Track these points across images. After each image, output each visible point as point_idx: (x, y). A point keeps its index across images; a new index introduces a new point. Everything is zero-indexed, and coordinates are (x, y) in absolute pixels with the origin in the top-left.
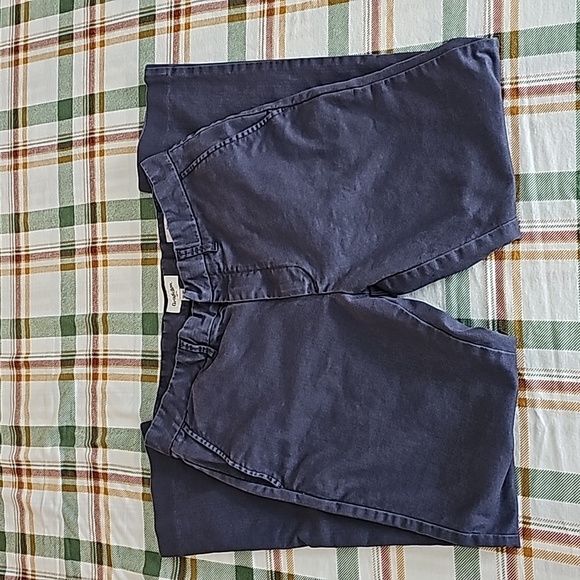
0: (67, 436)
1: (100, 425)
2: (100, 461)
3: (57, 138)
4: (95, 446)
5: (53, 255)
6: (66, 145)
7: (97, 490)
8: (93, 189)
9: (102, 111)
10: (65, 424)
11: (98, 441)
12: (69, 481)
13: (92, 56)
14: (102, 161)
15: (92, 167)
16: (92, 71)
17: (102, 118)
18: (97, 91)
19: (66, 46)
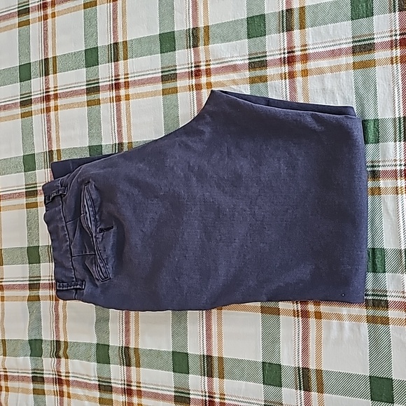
0: (35, 347)
1: (62, 339)
2: (63, 370)
3: (19, 97)
4: (58, 357)
5: (19, 195)
6: (26, 103)
7: (61, 394)
8: (50, 139)
9: (55, 72)
10: (33, 338)
11: (61, 353)
12: (38, 386)
13: (46, 26)
14: (56, 115)
15: (49, 121)
16: (46, 39)
17: (55, 79)
18: (50, 56)
19: (24, 18)
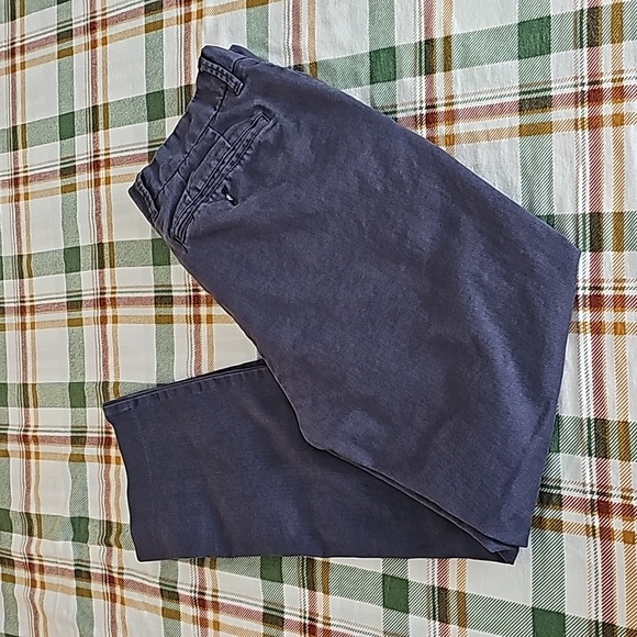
0: (79, 529)
1: (114, 520)
2: (115, 564)
3: (59, 163)
4: (109, 545)
5: (58, 307)
6: (68, 171)
7: (113, 598)
8: (99, 226)
9: (106, 127)
10: (77, 515)
11: (112, 540)
12: (83, 584)
13: (94, 57)
14: (108, 190)
15: (98, 199)
16: (94, 77)
17: (107, 136)
18: (100, 102)
19: (65, 45)
